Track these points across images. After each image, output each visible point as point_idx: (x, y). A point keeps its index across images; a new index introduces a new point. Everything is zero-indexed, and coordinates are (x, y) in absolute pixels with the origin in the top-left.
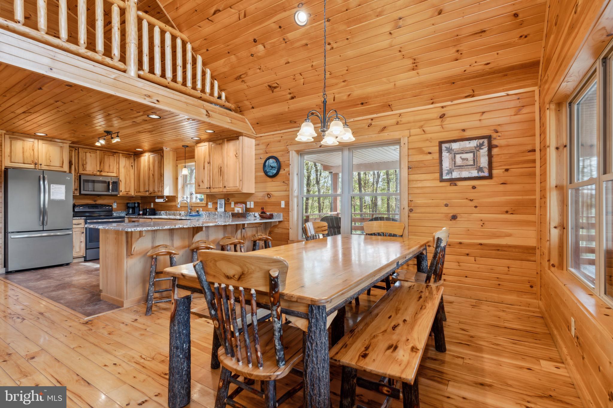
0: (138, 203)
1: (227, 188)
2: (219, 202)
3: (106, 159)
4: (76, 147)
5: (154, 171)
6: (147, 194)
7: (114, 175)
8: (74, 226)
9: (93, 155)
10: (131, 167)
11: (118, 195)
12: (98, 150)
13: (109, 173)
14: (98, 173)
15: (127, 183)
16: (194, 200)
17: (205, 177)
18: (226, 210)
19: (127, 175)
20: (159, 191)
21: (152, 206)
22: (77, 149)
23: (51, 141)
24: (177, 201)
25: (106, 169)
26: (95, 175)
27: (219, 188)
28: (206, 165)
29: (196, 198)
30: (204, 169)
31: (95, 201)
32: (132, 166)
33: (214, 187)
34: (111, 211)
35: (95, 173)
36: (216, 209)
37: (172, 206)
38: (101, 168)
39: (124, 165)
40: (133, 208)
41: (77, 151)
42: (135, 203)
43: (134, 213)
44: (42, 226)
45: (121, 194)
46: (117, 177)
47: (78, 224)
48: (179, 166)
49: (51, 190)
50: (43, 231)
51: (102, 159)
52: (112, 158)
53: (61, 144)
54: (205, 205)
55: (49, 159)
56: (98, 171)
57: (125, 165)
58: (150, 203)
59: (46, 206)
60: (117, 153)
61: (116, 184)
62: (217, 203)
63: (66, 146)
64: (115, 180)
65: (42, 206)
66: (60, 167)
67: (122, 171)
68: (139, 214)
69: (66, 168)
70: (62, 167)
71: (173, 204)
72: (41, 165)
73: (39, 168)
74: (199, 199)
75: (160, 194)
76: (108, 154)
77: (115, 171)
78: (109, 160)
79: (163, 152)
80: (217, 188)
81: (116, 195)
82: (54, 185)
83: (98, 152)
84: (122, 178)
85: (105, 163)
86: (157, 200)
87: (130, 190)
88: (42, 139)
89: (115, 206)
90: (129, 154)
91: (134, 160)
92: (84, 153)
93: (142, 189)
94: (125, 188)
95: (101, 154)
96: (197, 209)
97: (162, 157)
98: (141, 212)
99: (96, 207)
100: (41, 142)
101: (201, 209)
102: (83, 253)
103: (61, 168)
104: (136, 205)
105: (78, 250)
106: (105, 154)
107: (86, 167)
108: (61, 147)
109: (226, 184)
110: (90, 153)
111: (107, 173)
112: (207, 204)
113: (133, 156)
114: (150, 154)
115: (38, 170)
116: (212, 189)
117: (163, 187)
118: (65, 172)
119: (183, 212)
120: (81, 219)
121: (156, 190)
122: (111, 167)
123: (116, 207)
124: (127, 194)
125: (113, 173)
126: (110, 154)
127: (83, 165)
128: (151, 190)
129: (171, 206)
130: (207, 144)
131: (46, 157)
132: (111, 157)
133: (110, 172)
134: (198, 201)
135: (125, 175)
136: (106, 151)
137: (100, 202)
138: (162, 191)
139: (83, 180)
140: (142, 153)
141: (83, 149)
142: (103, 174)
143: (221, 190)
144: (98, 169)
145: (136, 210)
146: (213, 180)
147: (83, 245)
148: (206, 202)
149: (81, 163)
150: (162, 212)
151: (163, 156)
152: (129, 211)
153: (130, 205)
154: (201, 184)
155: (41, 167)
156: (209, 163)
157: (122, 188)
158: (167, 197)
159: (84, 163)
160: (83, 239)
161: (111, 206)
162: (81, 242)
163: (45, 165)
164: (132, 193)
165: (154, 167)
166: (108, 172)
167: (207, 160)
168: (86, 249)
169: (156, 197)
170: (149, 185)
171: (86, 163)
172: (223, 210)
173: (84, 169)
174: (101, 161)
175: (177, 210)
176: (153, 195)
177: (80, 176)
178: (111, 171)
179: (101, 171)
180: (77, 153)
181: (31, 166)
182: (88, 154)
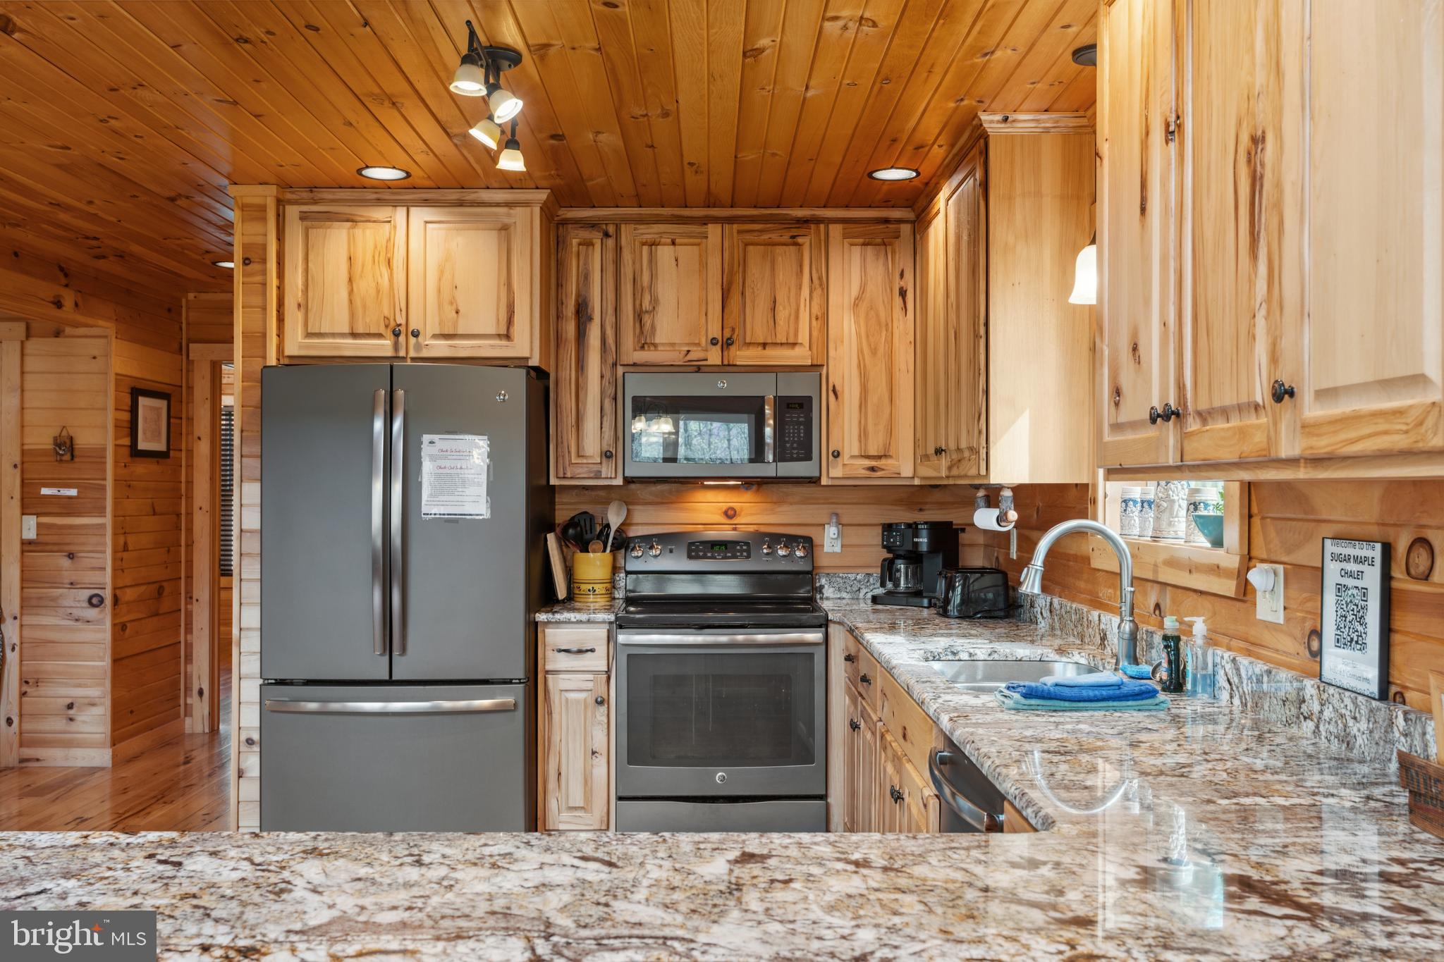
1: (1312, 410)
3: (756, 270)
4: (607, 220)
5: (958, 307)
7: (800, 356)
9: (687, 253)
10: (898, 300)
11: (824, 481)
12: (715, 220)
13: (770, 352)
14: (714, 357)
15: (873, 399)
19: (874, 352)
22: (611, 229)
23: (460, 204)
25: (757, 326)
26: (699, 369)
27: (1240, 408)
30: (1143, 210)
31: (731, 513)
32: (903, 293)
33: (1203, 405)
34: (807, 571)
35: (696, 354)
36: (1317, 644)
38: (730, 322)
39: (855, 290)
40: (915, 561)
41: (610, 242)
42: (916, 529)
43: (913, 592)
44: (387, 658)
45: (837, 472)
46: (818, 370)
47: (580, 652)
50: (390, 682)
51: (731, 273)
52: (785, 257)
53: (505, 216)
55: (451, 303)
56: (714, 342)
57: (863, 289)
60: (818, 221)
61: (803, 408)
64: (796, 387)
66: (499, 336)
67: (845, 328)
69: (524, 340)
70: (508, 337)
72: (416, 334)
73: (412, 354)
75: (973, 473)
76: (765, 237)
77: (803, 337)
78: (773, 269)
80: (1225, 412)
81: (815, 481)
82: (435, 437)
83: (714, 231)
84: (843, 372)
85: (747, 294)
86: (979, 519)
87: (887, 446)
88: (426, 203)
89: (830, 540)
90: (886, 221)
91: (915, 254)
92: (645, 249)
94: (863, 434)
95: (726, 245)
99: (727, 546)
100: (419, 216)
102: (599, 818)
103: (504, 342)
104: (926, 540)
105: (577, 798)
106: (748, 237)
107: (653, 327)
108: (504, 228)
110: (673, 243)
111: (758, 351)
112: (1245, 576)
113: (906, 229)
114: (949, 189)
115: (409, 363)
117: (982, 417)
120: (589, 621)
122: (782, 314)
123: (838, 549)
124: (872, 469)
125: (794, 344)
126: (775, 237)
127: (639, 316)
131: (439, 291)
132: (779, 250)
133: (775, 344)
135: (860, 351)
136: (753, 220)
138: (981, 450)
139: (635, 399)
140: (930, 197)
141: (642, 229)
142: (743, 356)
144: (715, 331)
145: (932, 571)
147: (601, 770)
148: (1237, 559)
149: (630, 307)
152: (893, 582)
153: (899, 540)
155: (418, 347)
159: (646, 305)
161: (809, 544)
162: (593, 753)
163: (435, 336)
164: (904, 465)
166: (764, 345)
167: (1162, 101)
168: (616, 798)
169: (981, 493)
170: (946, 406)
171: (655, 302)
173: (646, 340)
174: (730, 283)
175: (1090, 602)
177: (624, 379)
178: (781, 338)
179: (728, 343)
180: (610, 256)
181: (383, 347)
182: (665, 254)
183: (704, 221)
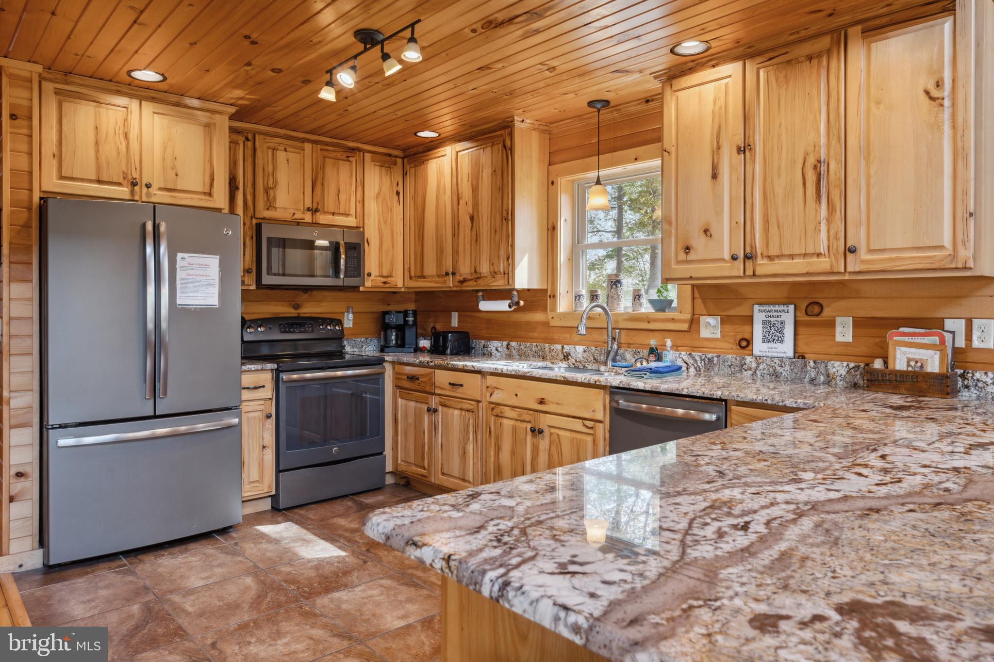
0: (415, 313)
1: (864, 256)
3: (330, 172)
4: (248, 131)
5: (476, 204)
6: (450, 283)
7: (351, 221)
8: (246, 395)
9: (294, 157)
10: (395, 197)
11: (361, 289)
12: (308, 141)
13: (336, 218)
14: (308, 218)
15: (385, 247)
16: (625, 304)
17: (719, 213)
18: (800, 350)
19: (385, 222)
20: (494, 274)
21: (455, 322)
22: (250, 136)
23: (178, 105)
24: (554, 308)
25: (330, 204)
26: (298, 224)
27: (805, 255)
28: (728, 160)
29: (637, 297)
30: (715, 176)
31: (297, 307)
32: (398, 193)
33: (774, 253)
34: (339, 337)
35: (298, 215)
36: (746, 344)
37: (531, 326)
38: (316, 199)
39: (377, 190)
40: (401, 329)
41: (250, 144)
42: (406, 313)
43: (401, 344)
44: (152, 401)
45: (368, 283)
46: (359, 230)
47: (255, 388)
48: (563, 182)
49: (180, 275)
50: (155, 417)
51: (317, 173)
53: (203, 116)
54: (685, 327)
55: (172, 169)
56: (308, 209)
57: (380, 189)
58: (448, 312)
59: (164, 325)
60: (359, 150)
61: (356, 250)
62: (749, 320)
63: (223, 123)
64: (353, 240)
65: (150, 325)
66: (205, 193)
67: (372, 208)
68: (418, 350)
69: (221, 199)
70: (210, 194)
71: (538, 317)
72: (148, 186)
73: (144, 199)
74: (652, 302)
75: (499, 284)
76: (333, 155)
77: (353, 212)
78: (338, 173)
79: (511, 134)
80: (792, 257)
81: (355, 288)
82: (186, 255)
83: (308, 146)
84: (371, 232)
85: (326, 184)
86: (485, 306)
87: (391, 271)
88: (153, 99)
89: (348, 321)
90: (390, 155)
91: (405, 174)
92: (270, 151)
93: (430, 269)
94: (381, 265)
95: (314, 156)
96: (653, 343)
97: (508, 151)
98: (425, 343)
99: (300, 325)
100: (148, 108)
101: (669, 343)
102: (268, 485)
103: (207, 198)
104: (411, 319)
105: (255, 476)
106: (326, 153)
107: (275, 197)
108: (207, 126)
109: (859, 237)
110: (285, 150)
111: (331, 217)
112: (694, 322)
113: (399, 161)
114: (460, 146)
115: (139, 203)
116: (760, 261)
117: (510, 257)
118: (219, 210)
119: (580, 349)
120: (262, 370)
121: (485, 269)
122: (343, 198)
123: (351, 326)
124: (385, 283)
125: (348, 215)
126: (339, 155)
127: (267, 191)
128: (465, 270)
129: (528, 323)
130: (732, 69)
131: (164, 159)
132: (341, 162)
133: (339, 214)
134: (646, 308)
135: (379, 222)
136: (327, 144)
137: (310, 309)
138: (509, 274)
139: (269, 240)
140: (431, 146)
141: (268, 139)
142: (323, 219)
144: (308, 204)
145: (409, 334)
146: (766, 221)
147: (270, 456)
148: (688, 316)
149: (261, 184)
150: (494, 345)
151: (512, 149)
152: (386, 339)
153: (392, 319)
154: (699, 243)
155: (149, 195)
156: (744, 149)
157: (372, 263)
158: (522, 293)
159: (271, 183)
160: (269, 438)
161: (340, 322)
162: (264, 447)
163: (160, 189)
164: (399, 281)
165: (475, 189)
166: (333, 214)
167: (734, 135)
168: (279, 471)
169: (480, 294)
170: (455, 252)
171: (276, 183)
172: (786, 348)
173: (270, 206)
174: (316, 178)
175: (552, 341)
176: (470, 286)
177: (259, 227)
178: (342, 211)
179: (314, 211)
180: (249, 152)
181: (123, 192)
182: (281, 155)
183: (303, 140)
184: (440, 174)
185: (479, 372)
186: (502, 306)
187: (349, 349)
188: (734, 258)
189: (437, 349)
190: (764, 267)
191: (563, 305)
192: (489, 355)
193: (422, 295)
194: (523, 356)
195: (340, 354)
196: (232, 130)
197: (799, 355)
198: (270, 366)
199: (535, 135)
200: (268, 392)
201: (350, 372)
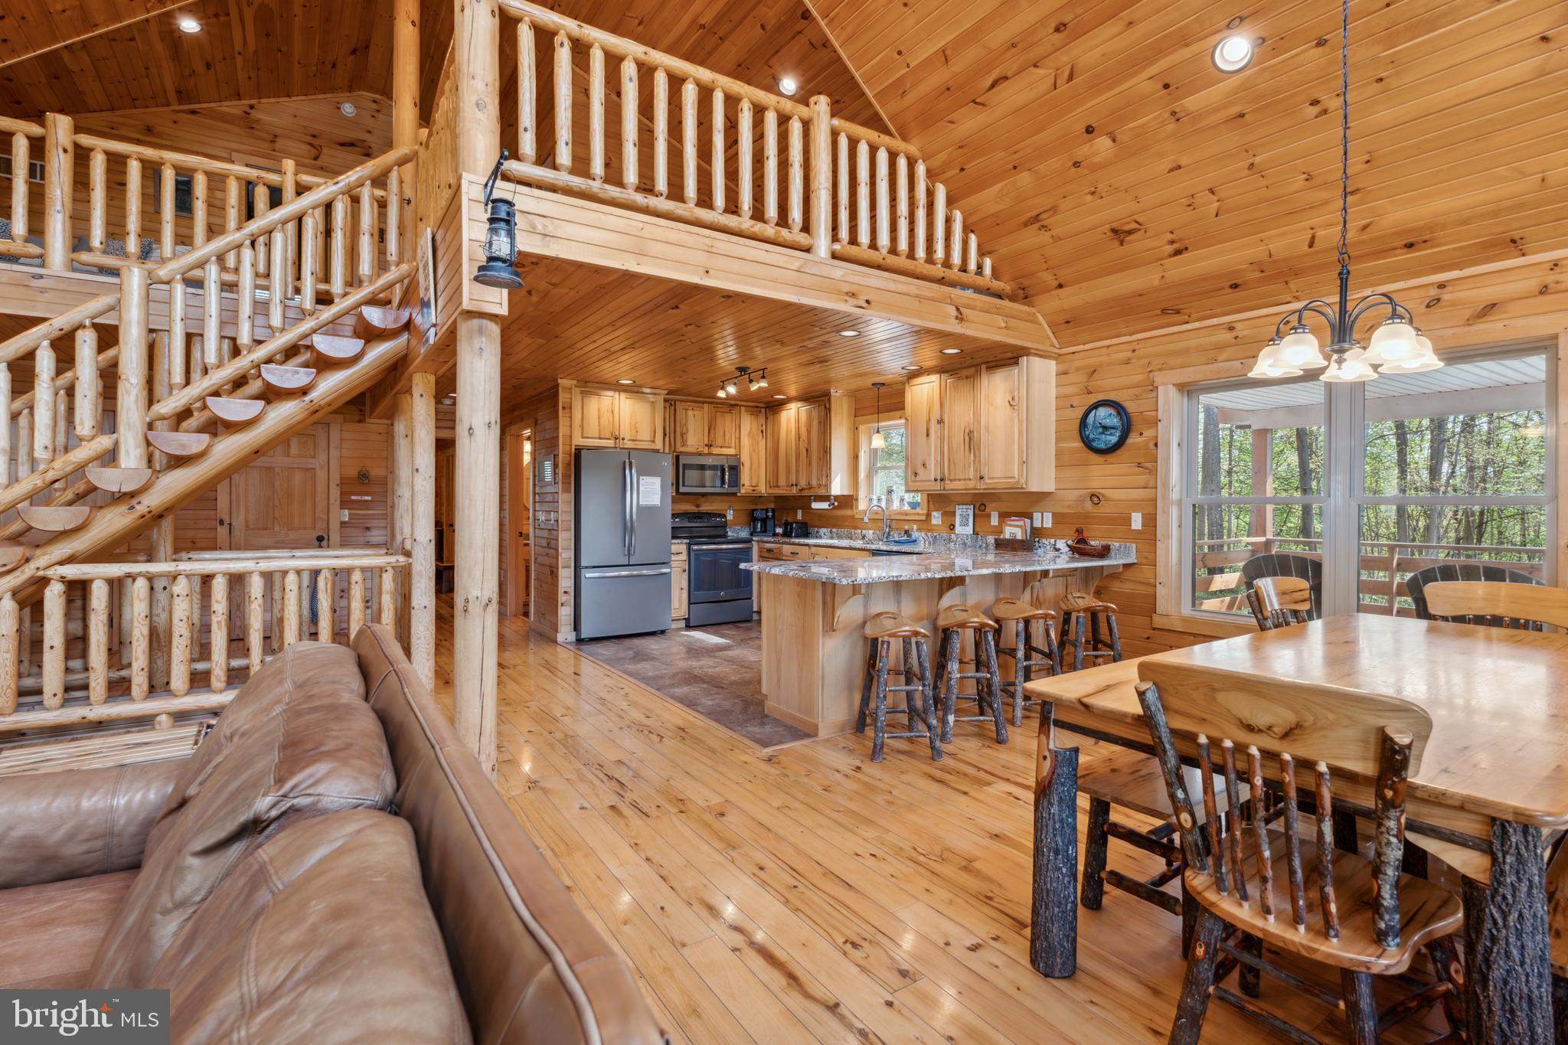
0: (773, 510)
1: (988, 481)
2: (958, 512)
3: (719, 421)
4: (673, 400)
5: (809, 442)
6: (794, 491)
7: (732, 451)
8: (674, 558)
9: (697, 413)
10: (761, 434)
11: (739, 494)
12: (706, 402)
13: (723, 449)
14: (706, 450)
15: (754, 467)
16: (896, 505)
17: (929, 455)
18: (977, 530)
19: (754, 451)
20: (820, 486)
21: (799, 517)
22: (674, 403)
23: (637, 392)
24: (857, 508)
25: (719, 441)
26: (700, 454)
27: (965, 480)
28: (934, 426)
29: (902, 500)
30: (928, 435)
31: (698, 506)
32: (762, 432)
33: (952, 477)
34: (724, 525)
35: (700, 449)
36: (952, 527)
37: (844, 518)
38: (711, 439)
39: (749, 430)
40: (764, 521)
41: (673, 408)
42: (767, 510)
43: (764, 531)
44: (628, 556)
45: (743, 491)
46: (737, 457)
47: (678, 553)
48: (862, 428)
49: (641, 488)
50: (628, 565)
51: (711, 422)
52: (728, 417)
53: (651, 398)
54: (924, 518)
55: (635, 428)
56: (706, 445)
57: (751, 429)
58: (795, 510)
59: (634, 517)
60: (737, 405)
61: (735, 469)
62: (953, 514)
63: (660, 399)
64: (733, 463)
65: (628, 517)
66: (651, 441)
67: (746, 442)
68: (775, 535)
69: (659, 445)
70: (654, 441)
71: (848, 512)
72: (624, 439)
73: (622, 446)
74: (909, 503)
75: (822, 492)
76: (721, 410)
77: (733, 445)
78: (724, 421)
79: (829, 400)
80: (960, 480)
81: (735, 494)
82: (645, 477)
83: (706, 405)
84: (745, 458)
85: (717, 428)
86: (815, 505)
87: (758, 483)
88: (625, 391)
89: (730, 515)
90: (757, 407)
91: (767, 419)
92: (684, 411)
93: (782, 482)
94: (751, 479)
95: (710, 411)
96: (906, 527)
97: (828, 410)
98: (779, 530)
99: (700, 518)
100: (623, 395)
101: (915, 527)
102: (683, 611)
103: (653, 443)
104: (770, 514)
105: (677, 606)
106: (716, 409)
107: (687, 439)
108: (652, 403)
109: (985, 472)
110: (693, 409)
111: (720, 449)
112: (929, 515)
113: (764, 411)
114: (800, 404)
115: (620, 449)
116: (947, 482)
117: (828, 476)
118: (657, 451)
119: (871, 532)
120: (681, 543)
121: (814, 483)
122: (727, 437)
123: (732, 518)
124: (753, 490)
125: (730, 447)
126: (724, 410)
127: (682, 435)
128: (803, 483)
129: (843, 516)
130: (934, 378)
131: (631, 423)
132: (726, 414)
133: (725, 447)
134: (906, 507)
135: (750, 451)
137: (706, 507)
138: (828, 486)
139: (683, 465)
140: (782, 404)
141: (684, 404)
142: (715, 451)
143: (971, 484)
144: (706, 442)
145: (770, 524)
146: (949, 461)
147: (685, 594)
148: (925, 512)
149: (679, 432)
150: (823, 531)
151: (829, 409)
152: (755, 528)
153: (758, 514)
154: (920, 470)
155: (624, 444)
156: (940, 422)
157: (745, 478)
158: (836, 498)
159: (685, 430)
160: (685, 584)
161: (724, 516)
162: (682, 588)
163: (630, 440)
164: (763, 489)
165: (809, 432)
166: (721, 447)
167: (936, 415)
168: (690, 603)
169: (812, 498)
170: (797, 471)
171: (687, 430)
172: (969, 530)
173: (684, 444)
174: (711, 425)
175: (856, 528)
176: (806, 493)
177: (677, 458)
178: (727, 445)
179: (710, 446)
180: (672, 412)
181: (610, 443)
182: (690, 413)
183: (703, 403)
184: (789, 420)
185: (807, 545)
186: (825, 505)
187: (731, 534)
188: (936, 480)
189: (787, 534)
190: (949, 485)
191: (862, 505)
192: (821, 537)
193: (779, 498)
194: (839, 537)
195: (725, 536)
196: (666, 401)
197: (976, 533)
198: (685, 541)
199: (845, 400)
200: (684, 557)
201: (731, 546)
